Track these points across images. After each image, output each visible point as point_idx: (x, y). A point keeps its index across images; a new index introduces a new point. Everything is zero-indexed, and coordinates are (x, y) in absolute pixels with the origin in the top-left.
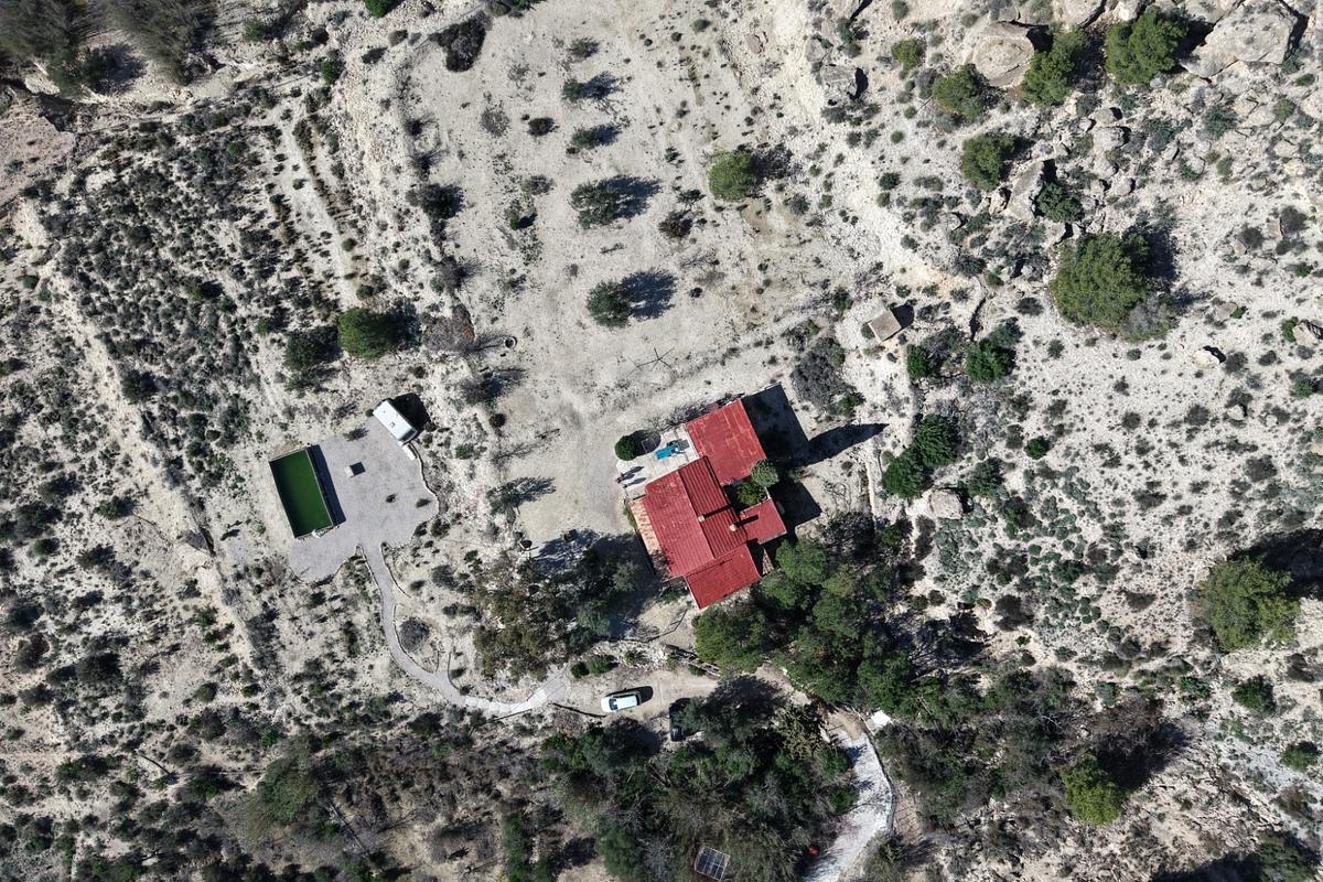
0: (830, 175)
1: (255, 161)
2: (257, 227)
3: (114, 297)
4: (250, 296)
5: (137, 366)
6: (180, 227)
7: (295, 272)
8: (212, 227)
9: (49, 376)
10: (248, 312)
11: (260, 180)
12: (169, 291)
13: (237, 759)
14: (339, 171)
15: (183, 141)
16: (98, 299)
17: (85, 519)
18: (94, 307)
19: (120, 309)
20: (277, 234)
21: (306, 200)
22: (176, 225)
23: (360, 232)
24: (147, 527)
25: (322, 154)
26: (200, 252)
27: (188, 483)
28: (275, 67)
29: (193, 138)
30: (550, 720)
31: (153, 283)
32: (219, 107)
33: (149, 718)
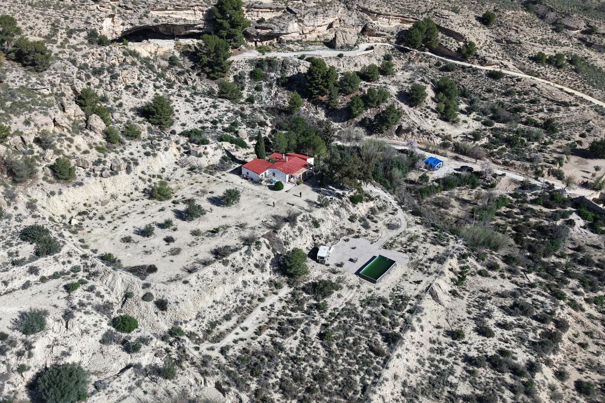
0: (150, 176)
1: (245, 350)
2: (278, 334)
3: (362, 374)
4: (313, 322)
5: (385, 347)
6: (302, 364)
7: (289, 312)
8: (292, 351)
9: (431, 396)
10: (321, 319)
11: (253, 344)
12: (338, 352)
14: (227, 318)
15: (254, 386)
16: (369, 379)
17: (475, 346)
18: (374, 379)
19: (365, 368)
20: (276, 326)
21: (251, 323)
22: (303, 366)
23: (252, 298)
24: (451, 322)
25: (222, 328)
26: (308, 350)
27: (414, 305)
28: (185, 364)
29: (249, 382)
31: (340, 361)
32: (224, 377)
33: (516, 287)
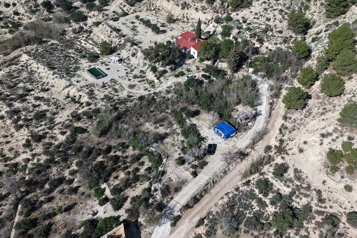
13: (86, 124)
30: (174, 87)
33: (56, 123)
